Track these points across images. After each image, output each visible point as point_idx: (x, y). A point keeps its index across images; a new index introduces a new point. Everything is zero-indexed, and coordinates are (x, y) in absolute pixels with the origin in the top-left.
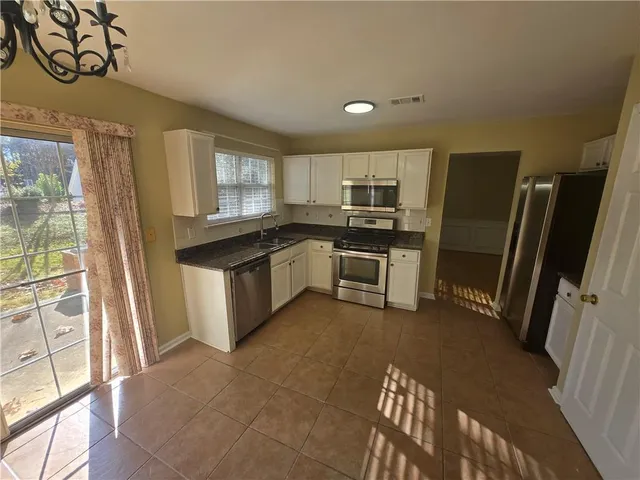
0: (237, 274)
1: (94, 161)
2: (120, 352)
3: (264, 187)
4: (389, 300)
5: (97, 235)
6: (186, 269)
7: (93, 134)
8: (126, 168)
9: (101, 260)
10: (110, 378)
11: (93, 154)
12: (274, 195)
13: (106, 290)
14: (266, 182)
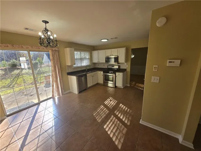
0: (79, 77)
1: (52, 55)
2: (57, 91)
3: (87, 59)
4: (116, 85)
5: (53, 69)
6: (69, 76)
7: (52, 51)
8: (58, 56)
9: (54, 73)
10: (55, 96)
11: (52, 54)
12: (90, 61)
13: (54, 79)
14: (88, 58)
